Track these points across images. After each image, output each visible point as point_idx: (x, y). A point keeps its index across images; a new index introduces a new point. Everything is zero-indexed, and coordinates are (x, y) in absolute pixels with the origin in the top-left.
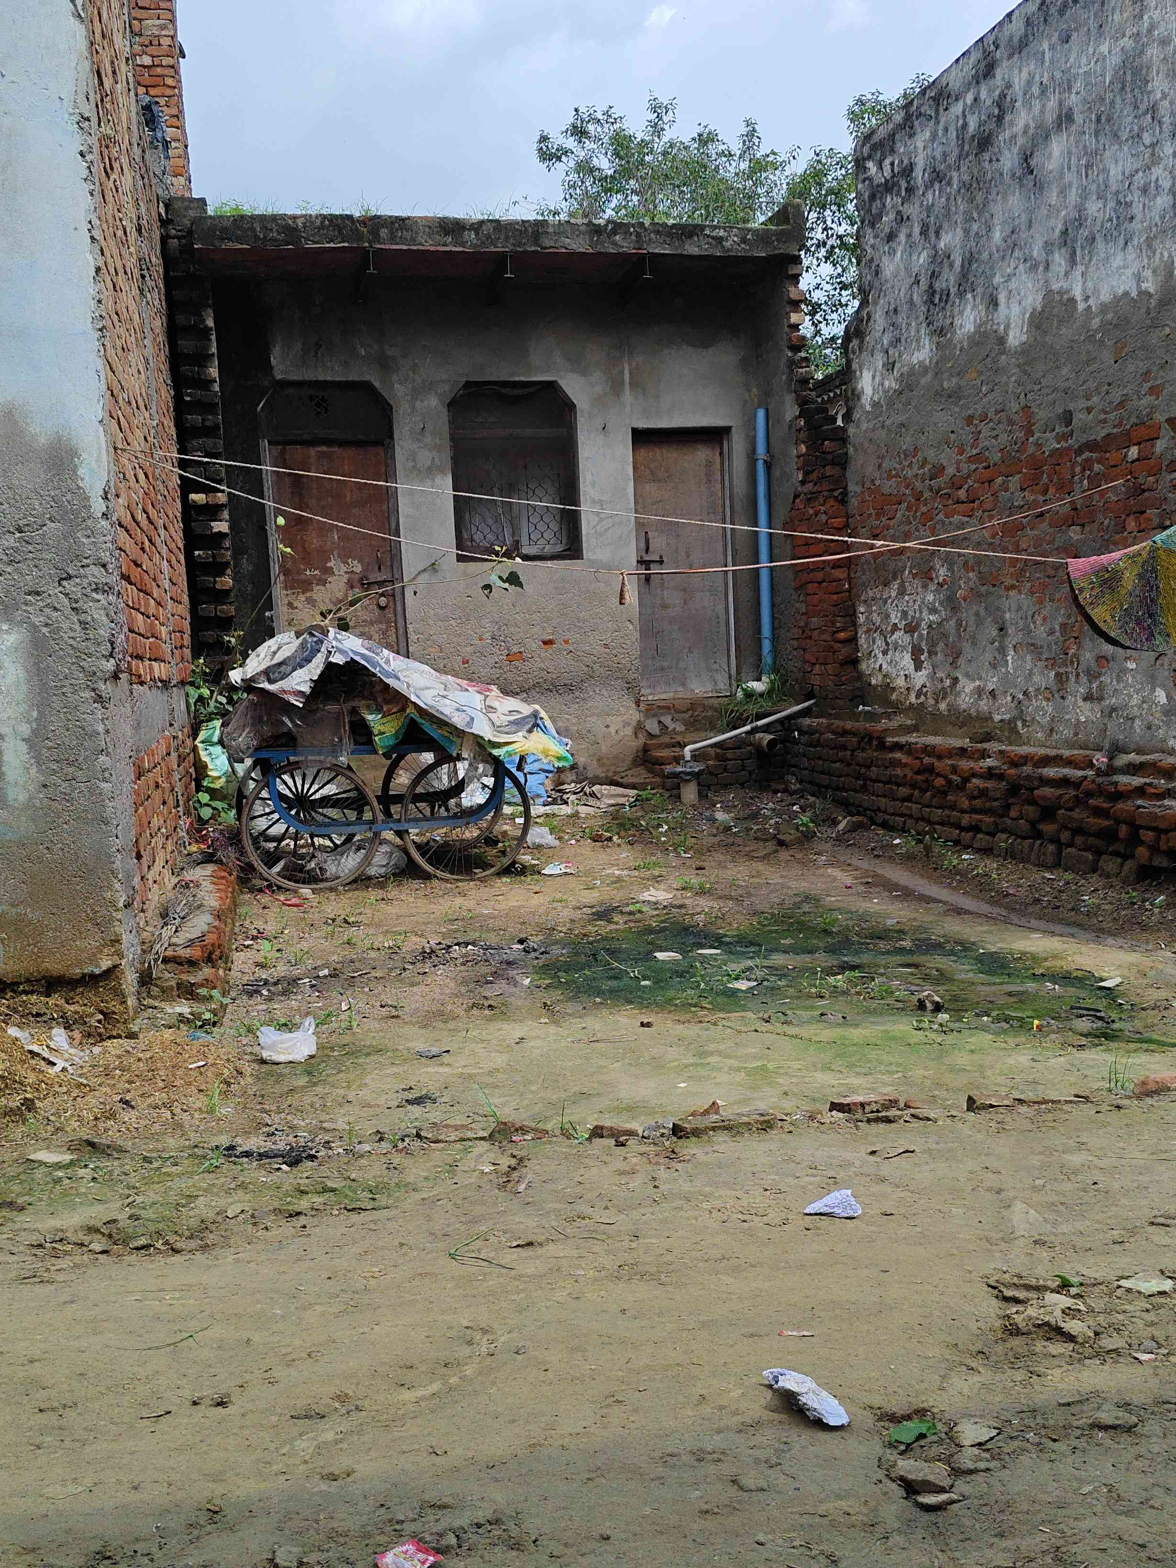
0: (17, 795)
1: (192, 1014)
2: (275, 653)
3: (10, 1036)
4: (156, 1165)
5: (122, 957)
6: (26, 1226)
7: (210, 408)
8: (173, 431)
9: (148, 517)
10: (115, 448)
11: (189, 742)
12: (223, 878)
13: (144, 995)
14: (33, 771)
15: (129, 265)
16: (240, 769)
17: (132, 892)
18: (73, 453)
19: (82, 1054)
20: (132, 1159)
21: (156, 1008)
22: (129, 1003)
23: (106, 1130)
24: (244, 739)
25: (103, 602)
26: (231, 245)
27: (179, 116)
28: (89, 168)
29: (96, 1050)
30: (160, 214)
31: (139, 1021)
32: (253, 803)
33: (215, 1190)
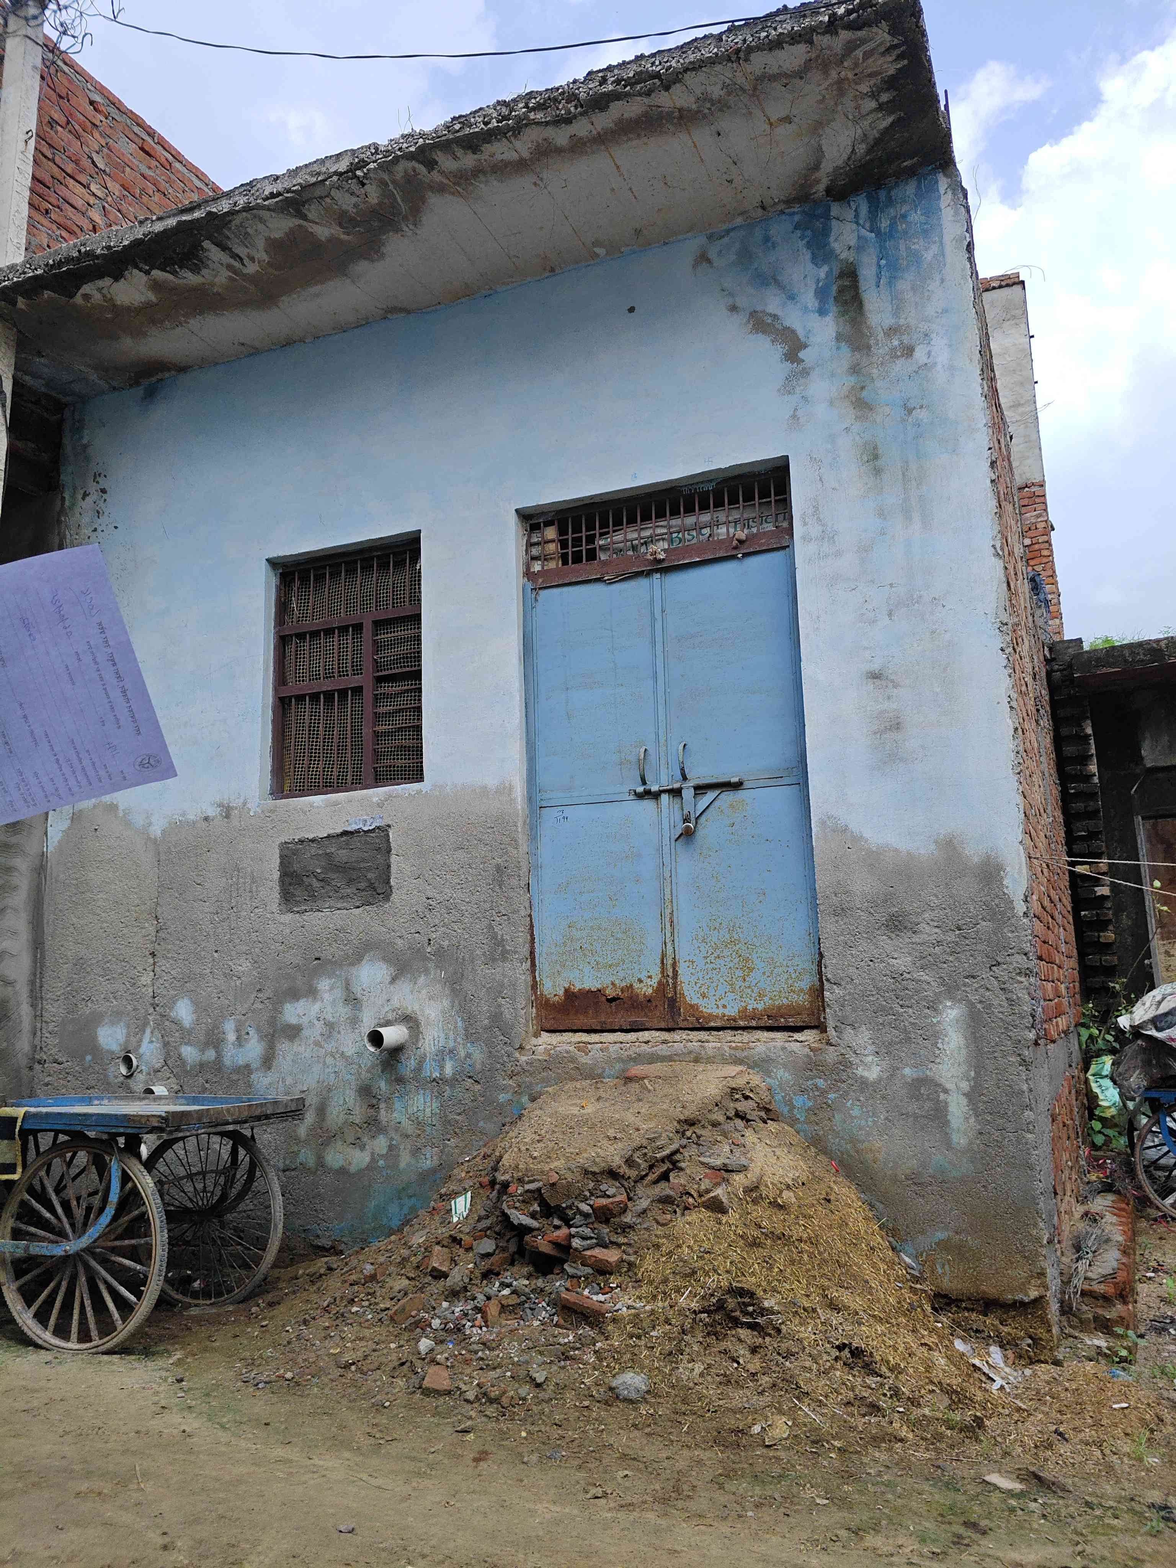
0: (960, 1140)
1: (1108, 1348)
2: (1160, 1003)
3: (957, 1350)
4: (1098, 1512)
5: (1047, 1288)
6: (990, 1552)
7: (1092, 796)
8: (1061, 819)
9: (1050, 899)
10: (1030, 858)
11: (1082, 1075)
12: (1123, 1210)
13: (1066, 1324)
14: (972, 1120)
15: (1029, 707)
16: (1131, 1105)
17: (1052, 1229)
18: (999, 868)
19: (1016, 1374)
20: (1076, 1501)
21: (1076, 1338)
22: (1054, 1331)
23: (1046, 1460)
24: (1136, 1080)
25: (1026, 983)
26: (1104, 670)
27: (1053, 575)
28: (1008, 658)
29: (1028, 1372)
30: (1045, 656)
31: (1062, 1349)
32: (1145, 1137)
33: (1161, 1559)
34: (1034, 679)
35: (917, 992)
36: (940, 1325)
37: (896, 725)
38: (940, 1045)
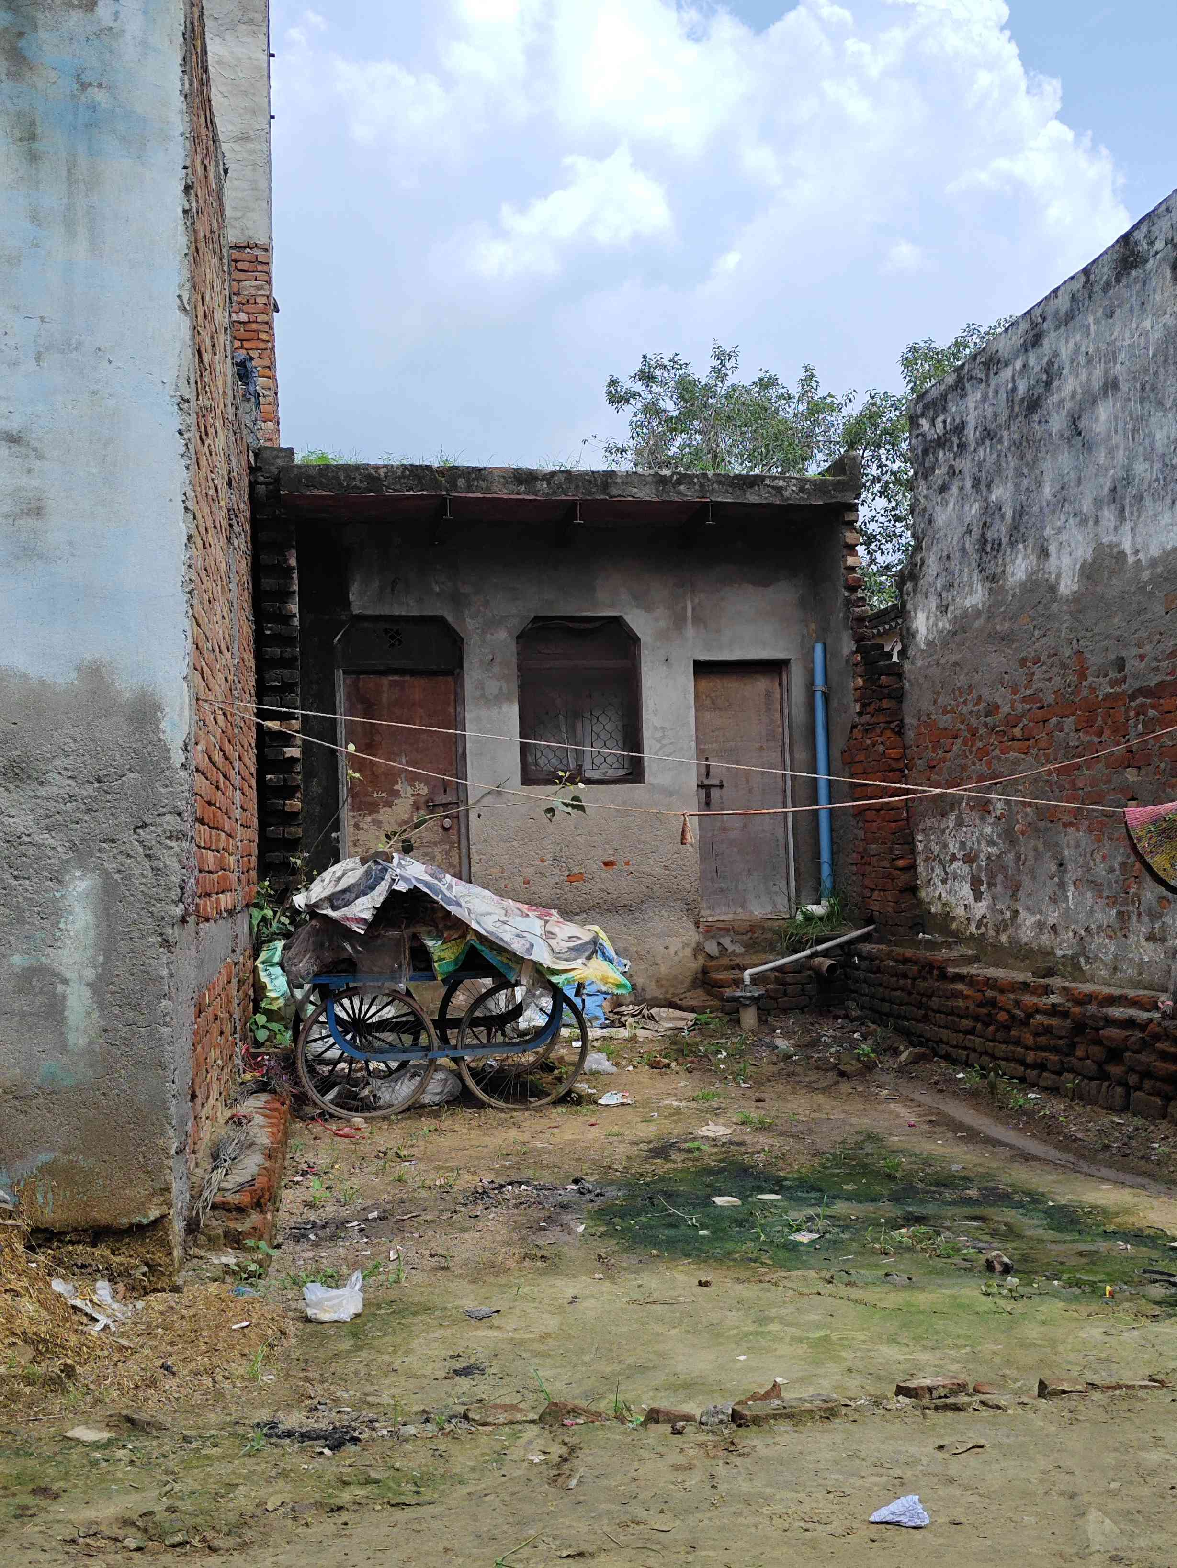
0: (78, 1039)
1: (237, 1265)
2: (339, 879)
3: (53, 1292)
4: (195, 1445)
5: (170, 1206)
6: (59, 1517)
7: (289, 641)
8: (252, 664)
9: (224, 754)
10: (197, 699)
11: (249, 964)
12: (275, 1110)
13: (191, 1244)
14: (95, 1015)
15: (218, 519)
16: (299, 994)
17: (184, 1137)
18: (156, 707)
19: (125, 1309)
20: (172, 1438)
21: (201, 1258)
22: (175, 1253)
23: (146, 1400)
24: (305, 965)
25: (177, 849)
26: (315, 492)
27: (271, 367)
28: (186, 445)
29: (140, 1305)
30: (249, 463)
31: (184, 1272)
32: (310, 1029)
33: (256, 1478)
34: (229, 484)
35: (38, 859)
36: (34, 1265)
37: (37, 510)
38: (62, 925)
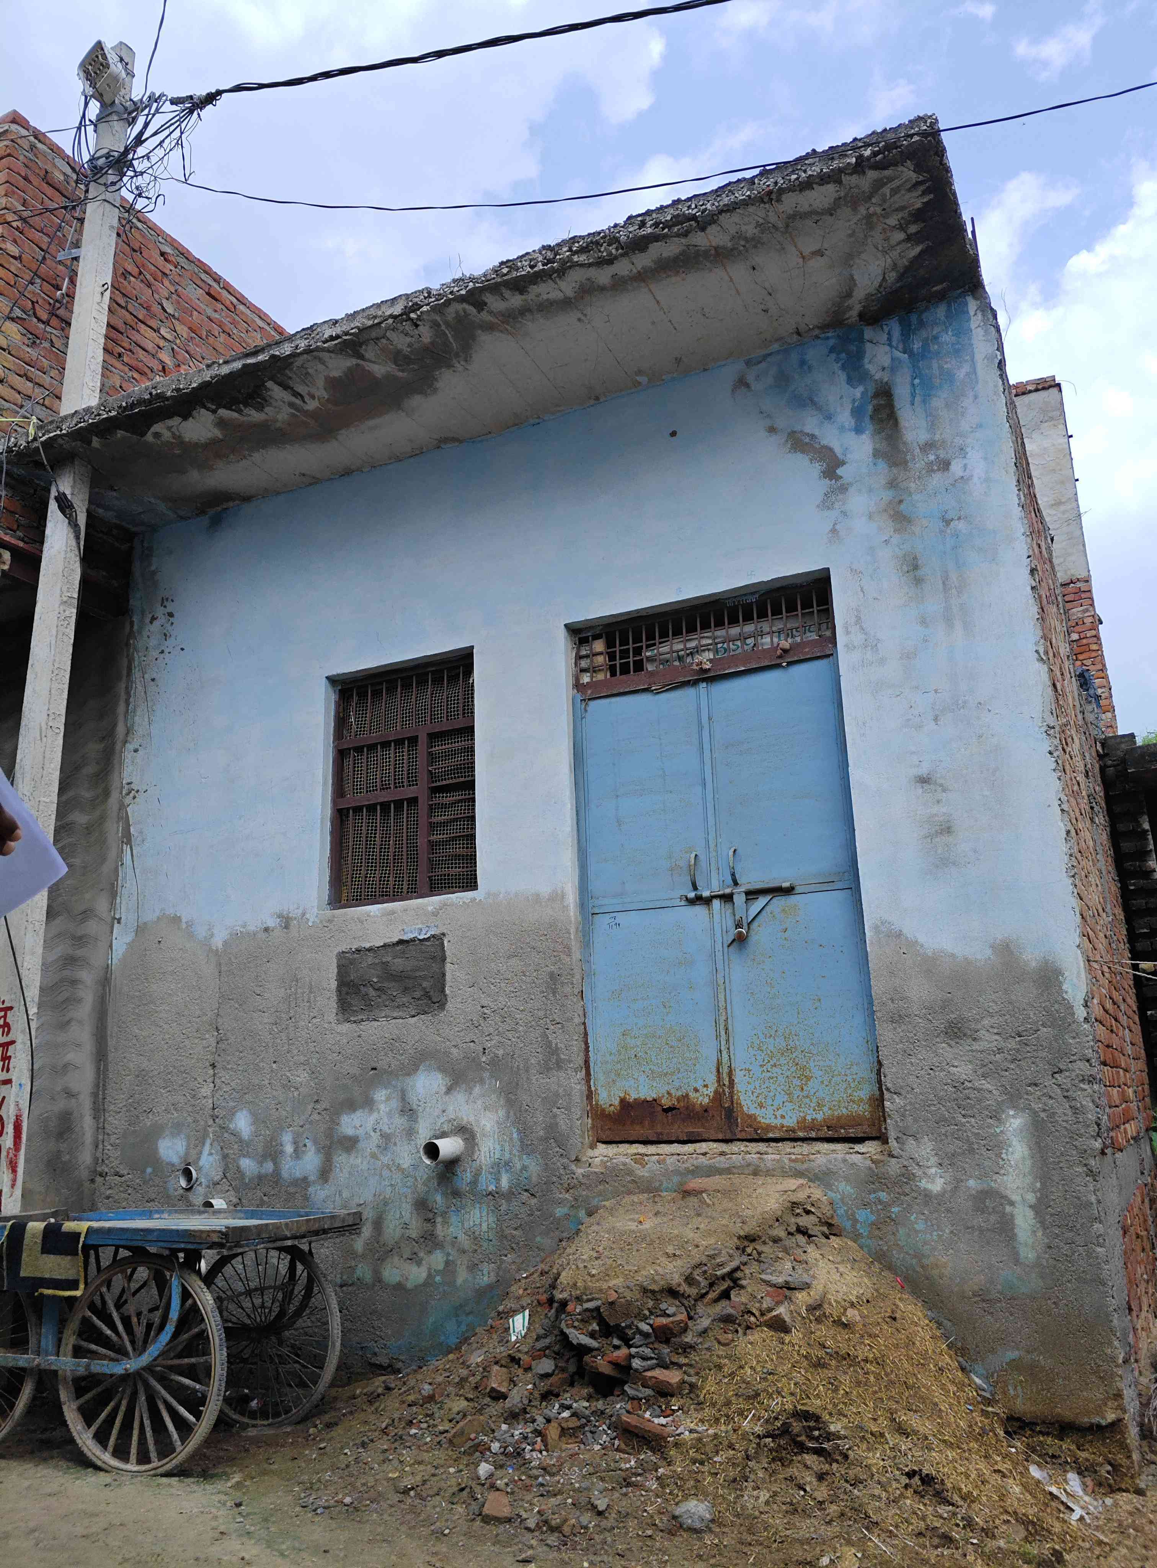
0: (1028, 1254)
3: (1033, 1478)
5: (1125, 1411)
10: (1088, 961)
13: (1147, 1449)
14: (1040, 1234)
15: (1082, 806)
17: (1128, 1348)
18: (1058, 972)
19: (1095, 1503)
22: (1135, 1457)
25: (1089, 1090)
29: (1109, 1501)
30: (1097, 751)
34: (1087, 776)
35: (980, 1101)
36: (1013, 1450)
37: (947, 829)
38: (1004, 1156)
